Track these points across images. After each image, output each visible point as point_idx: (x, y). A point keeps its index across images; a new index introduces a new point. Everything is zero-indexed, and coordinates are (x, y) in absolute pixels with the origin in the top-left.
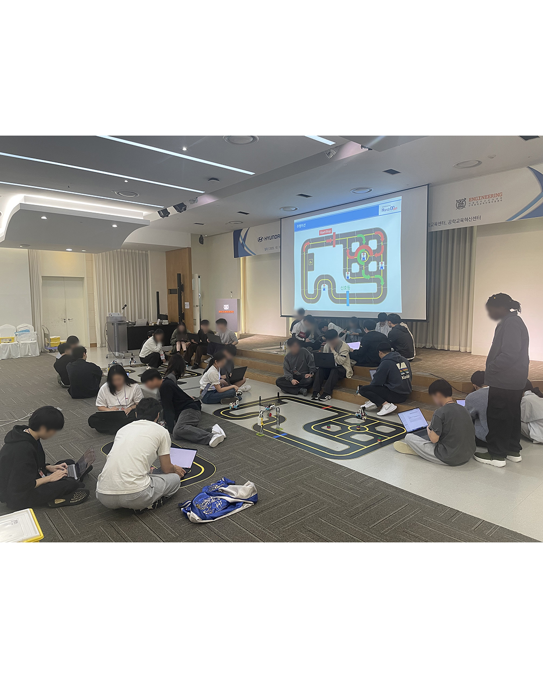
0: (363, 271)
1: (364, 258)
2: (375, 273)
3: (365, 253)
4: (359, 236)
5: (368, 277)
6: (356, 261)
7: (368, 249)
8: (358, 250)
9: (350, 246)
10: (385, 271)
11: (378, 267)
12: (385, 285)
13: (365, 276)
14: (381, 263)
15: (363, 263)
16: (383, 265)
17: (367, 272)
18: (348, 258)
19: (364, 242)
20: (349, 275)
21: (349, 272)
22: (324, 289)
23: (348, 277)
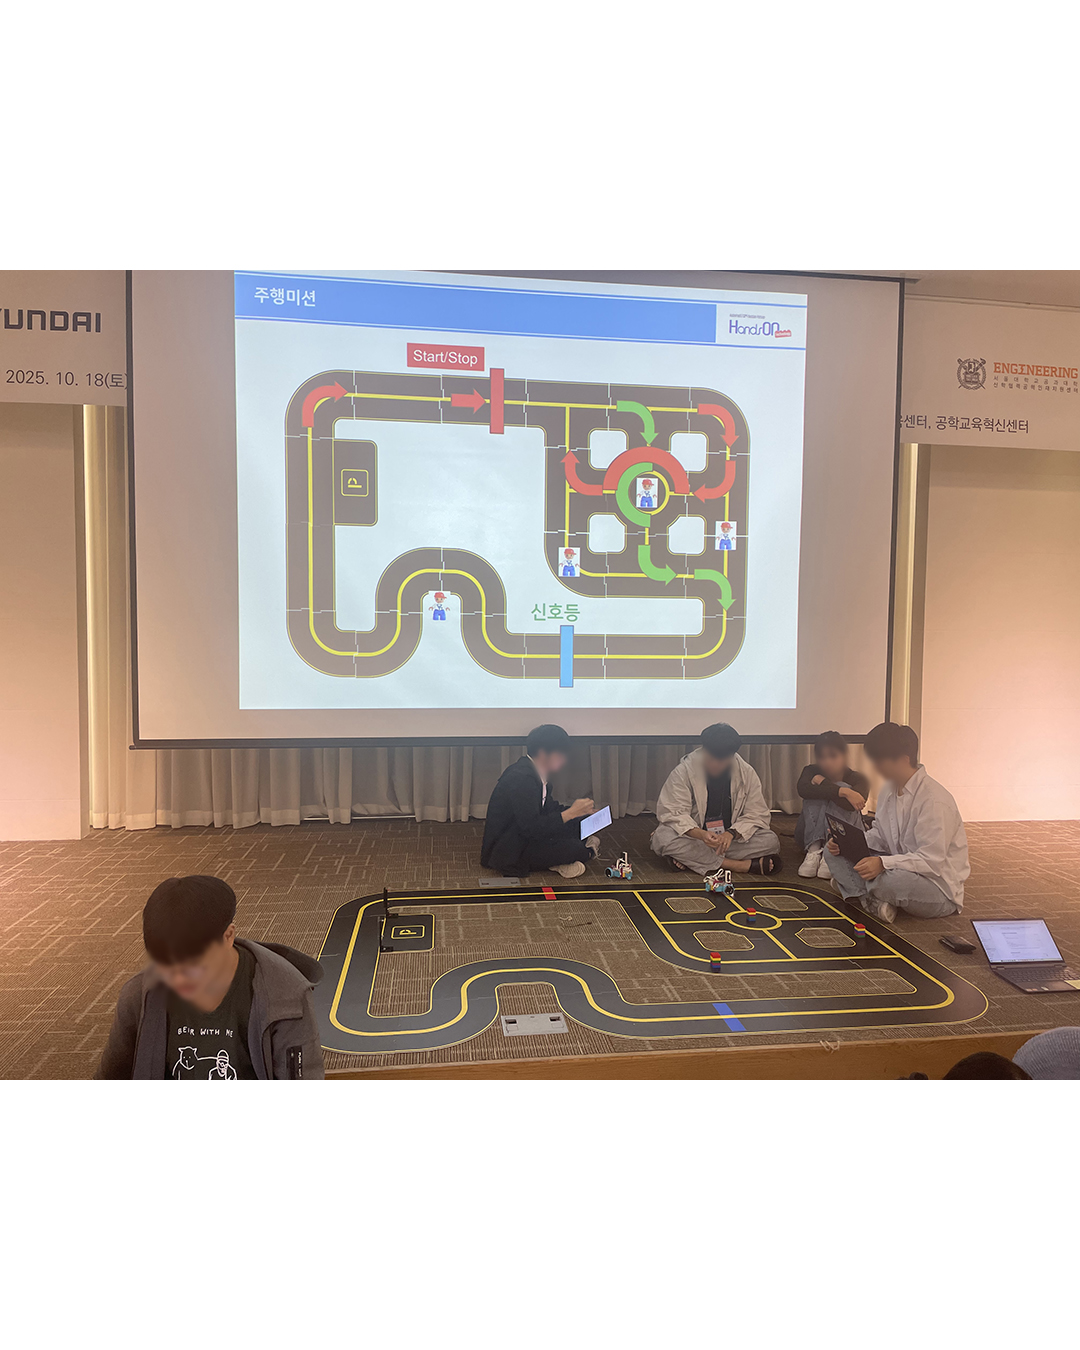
0: (644, 552)
1: (647, 500)
2: (694, 562)
3: (655, 481)
4: (624, 406)
5: (666, 575)
6: (609, 506)
7: (669, 468)
8: (621, 464)
9: (581, 440)
10: (739, 558)
11: (710, 542)
12: (739, 608)
13: (649, 570)
14: (723, 526)
15: (643, 520)
16: (732, 534)
17: (662, 555)
18: (569, 490)
19: (649, 434)
20: (576, 560)
21: (577, 550)
22: (439, 614)
23: (569, 569)
